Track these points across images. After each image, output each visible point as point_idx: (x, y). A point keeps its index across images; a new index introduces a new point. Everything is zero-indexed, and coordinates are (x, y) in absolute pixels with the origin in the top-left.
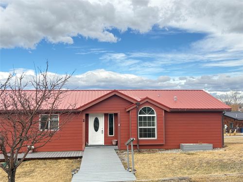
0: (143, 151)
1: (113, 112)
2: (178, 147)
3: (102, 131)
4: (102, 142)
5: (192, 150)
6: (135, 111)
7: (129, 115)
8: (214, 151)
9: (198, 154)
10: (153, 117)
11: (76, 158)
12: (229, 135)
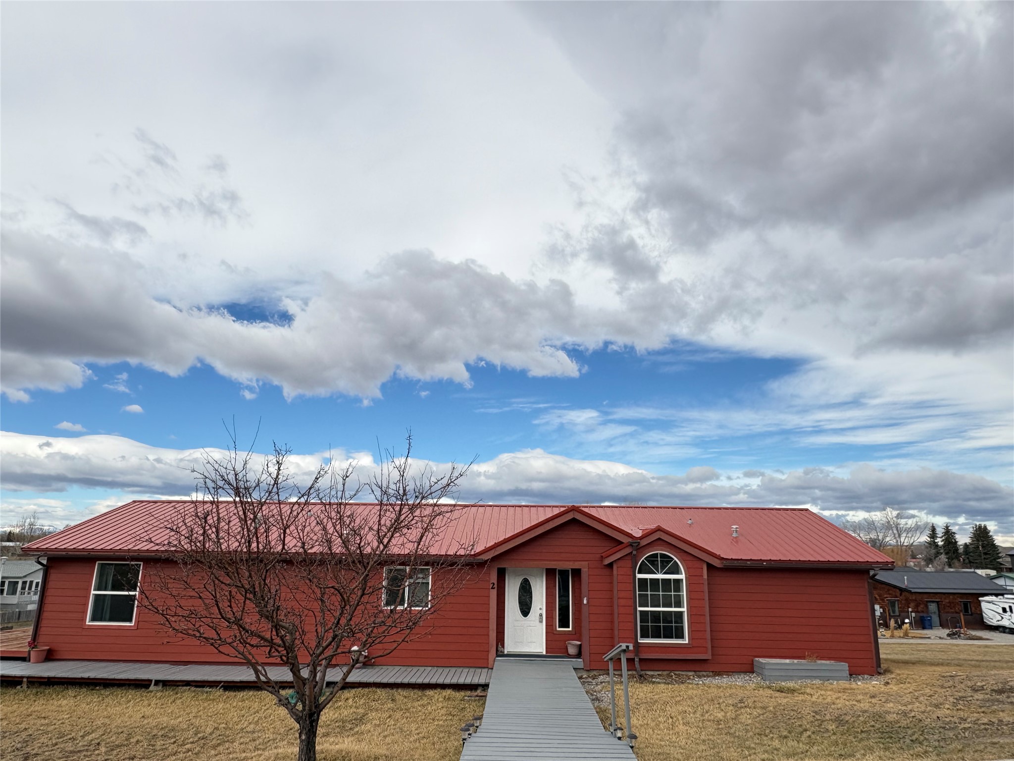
0: (652, 676)
1: (569, 566)
2: (749, 669)
3: (541, 615)
4: (540, 648)
5: (790, 678)
6: (628, 563)
7: (612, 575)
8: (854, 686)
9: (808, 690)
10: (678, 582)
11: (472, 687)
12: (888, 633)
